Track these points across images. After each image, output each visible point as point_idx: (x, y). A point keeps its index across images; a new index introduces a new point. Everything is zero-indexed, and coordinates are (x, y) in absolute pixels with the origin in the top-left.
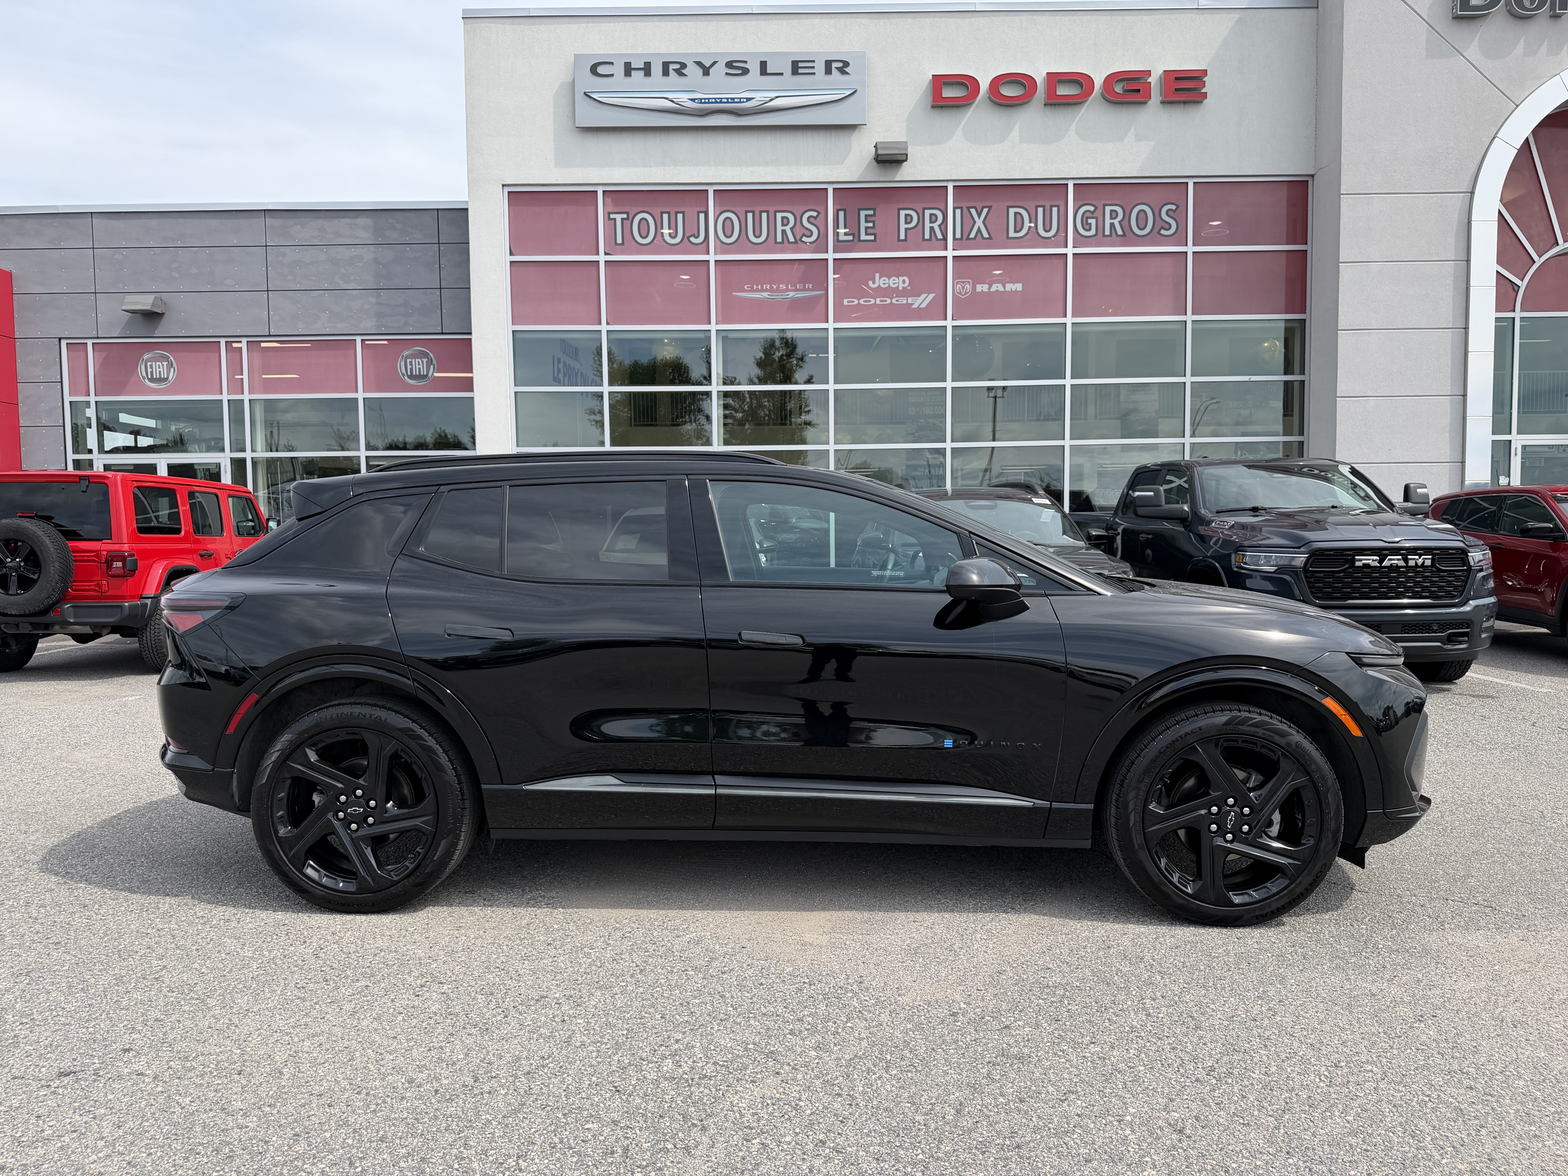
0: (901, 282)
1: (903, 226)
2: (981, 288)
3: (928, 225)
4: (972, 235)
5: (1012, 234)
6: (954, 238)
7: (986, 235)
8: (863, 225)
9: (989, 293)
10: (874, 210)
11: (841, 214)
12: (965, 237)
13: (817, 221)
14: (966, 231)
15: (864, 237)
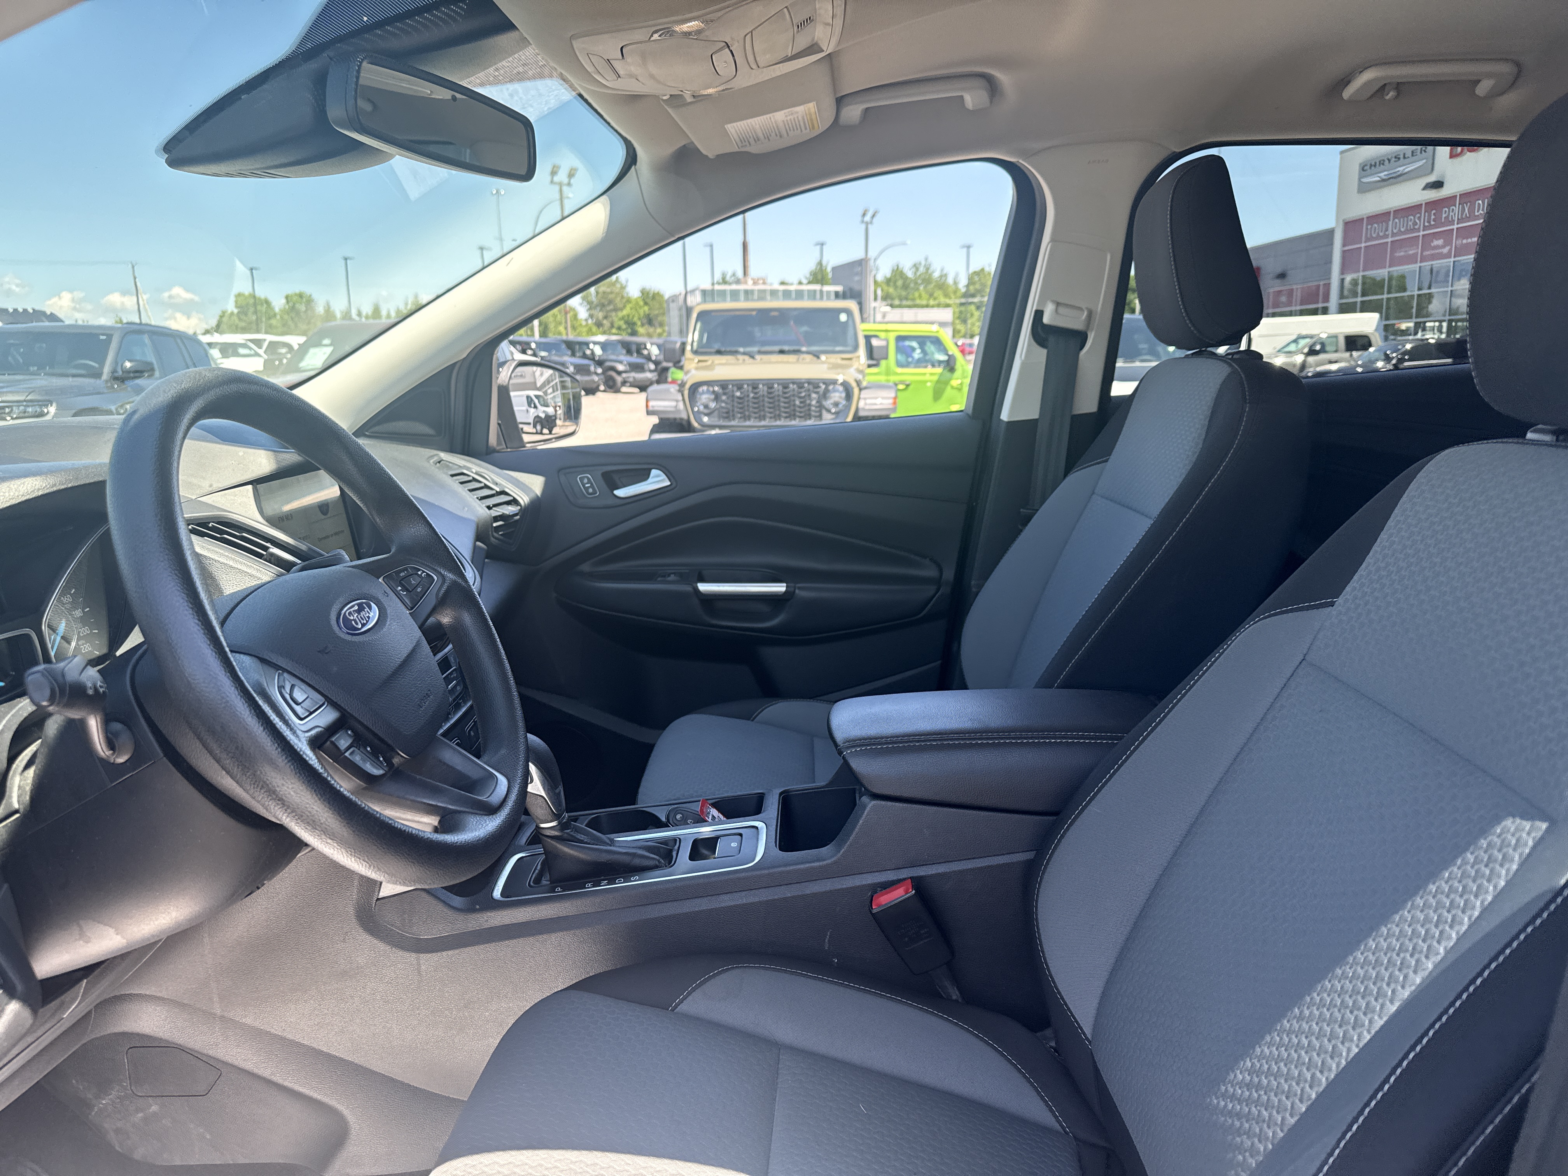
0: (1440, 242)
1: (1444, 216)
2: (1465, 241)
3: (1451, 214)
4: (1464, 216)
5: (1476, 214)
6: (1458, 219)
8: (1433, 217)
9: (1467, 244)
10: (1435, 209)
11: (1427, 214)
12: (1462, 218)
13: (1419, 218)
14: (1462, 215)
15: (1432, 223)
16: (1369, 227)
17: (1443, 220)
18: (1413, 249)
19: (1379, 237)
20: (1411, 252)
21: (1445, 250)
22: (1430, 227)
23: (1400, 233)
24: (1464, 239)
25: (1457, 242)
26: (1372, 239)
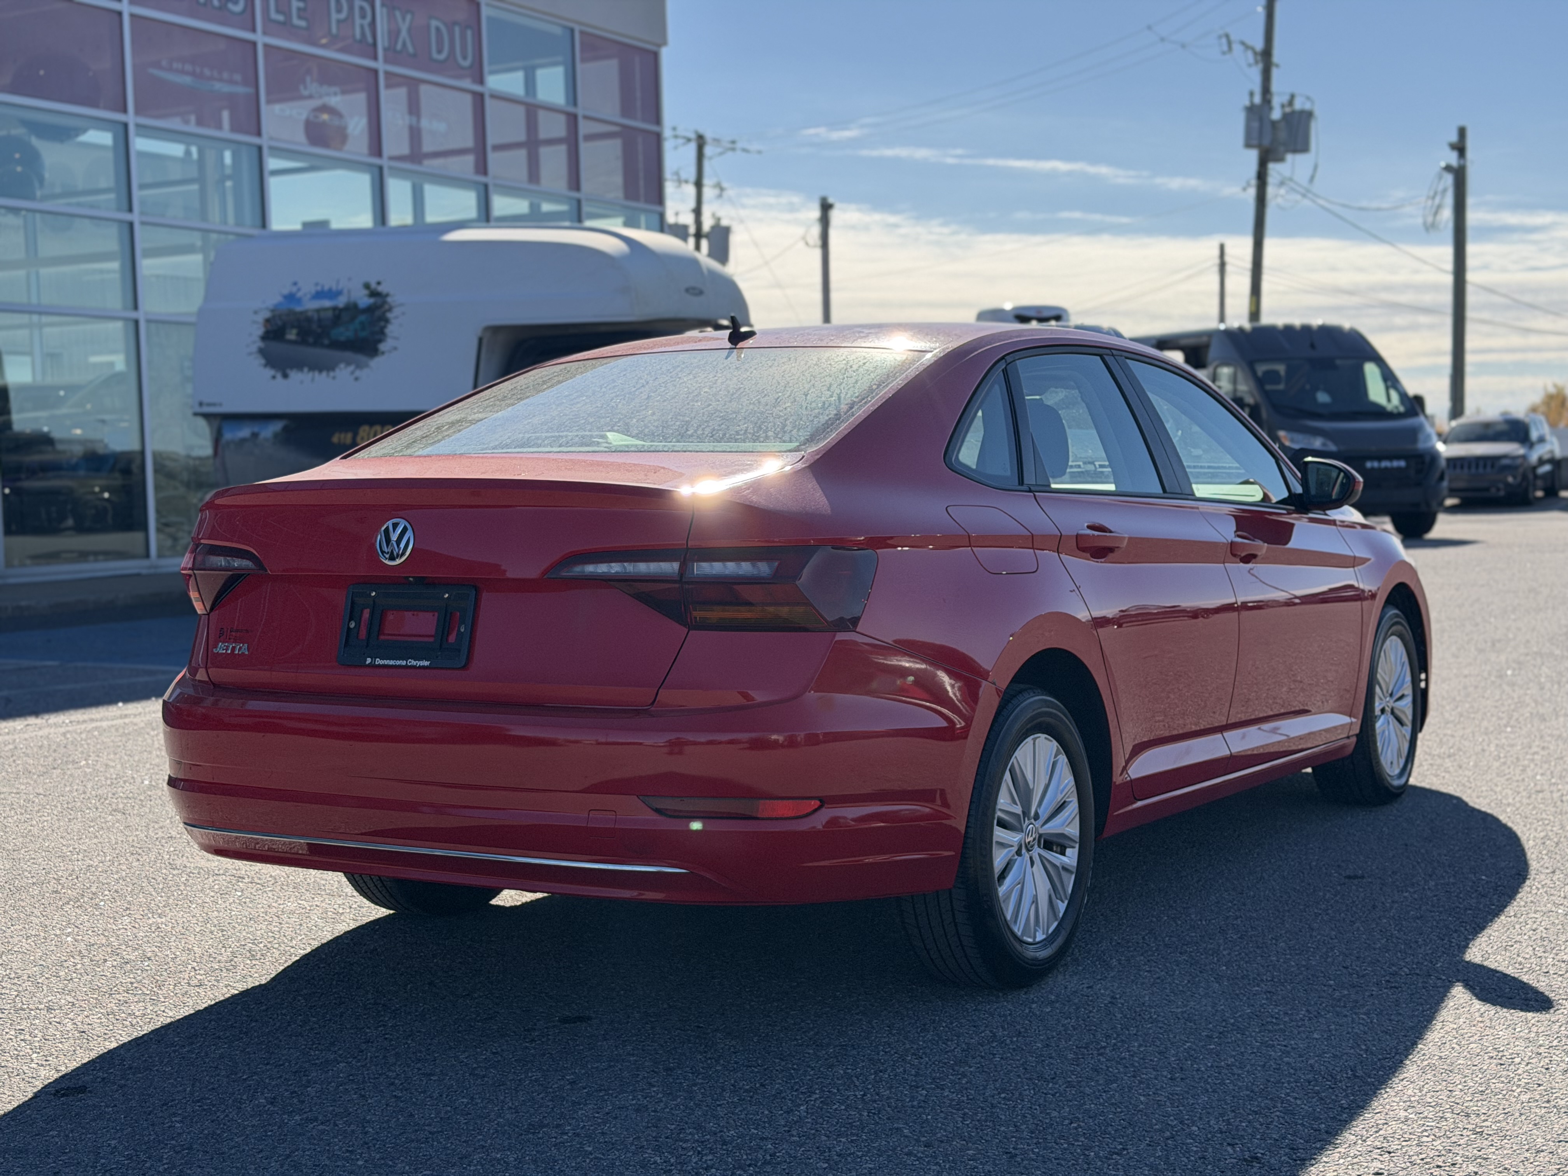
0: (332, 94)
1: (334, 16)
2: (411, 120)
3: (357, 21)
4: (399, 48)
5: (434, 54)
6: (383, 47)
7: (411, 49)
12: (393, 47)
15: (296, 21)
17: (334, 30)
18: (231, 82)
20: (218, 86)
22: (289, 29)
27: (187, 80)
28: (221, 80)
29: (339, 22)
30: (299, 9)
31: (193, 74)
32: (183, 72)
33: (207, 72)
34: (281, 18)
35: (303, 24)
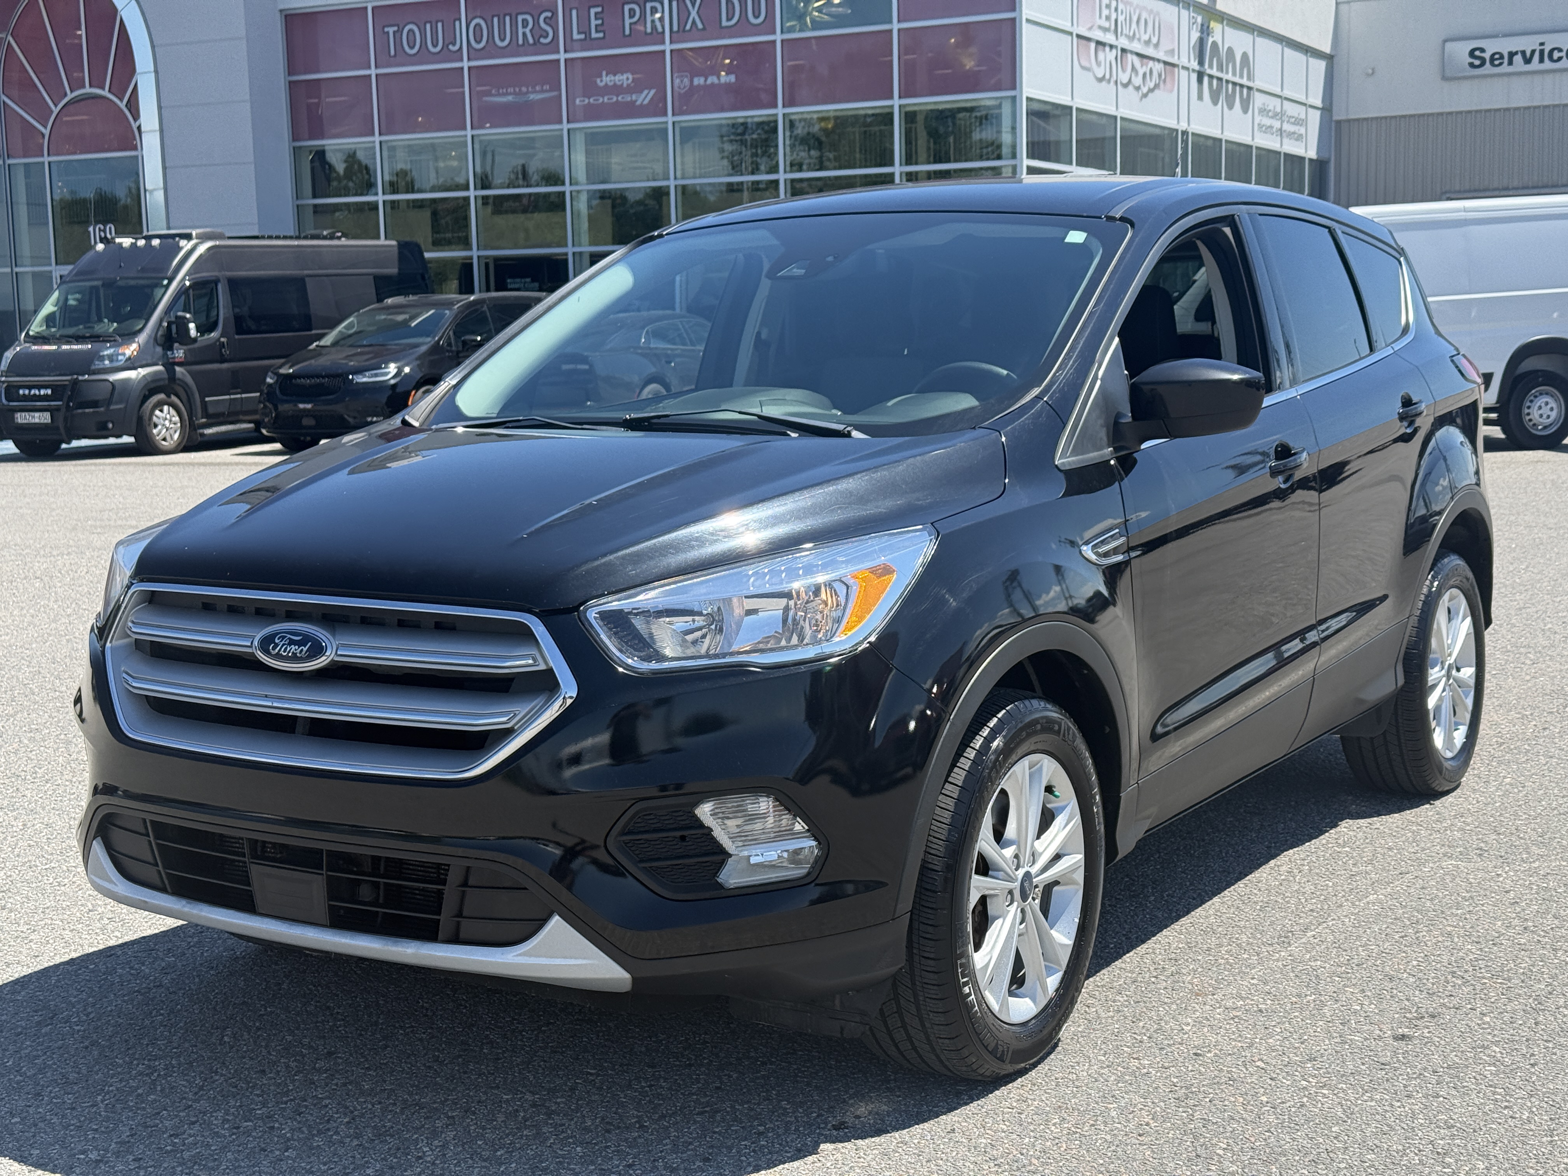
0: (625, 79)
1: (628, 21)
2: (699, 81)
3: (649, 18)
4: (688, 27)
5: (725, 23)
6: (672, 32)
7: (700, 26)
8: (594, 22)
9: (706, 86)
10: (602, 6)
11: (574, 12)
12: (682, 29)
13: (551, 21)
14: (682, 23)
15: (594, 35)
16: (391, 30)
17: (627, 32)
18: (542, 91)
19: (423, 55)
20: (532, 97)
21: (645, 97)
22: (588, 42)
23: (491, 50)
24: (699, 75)
25: (677, 81)
26: (401, 57)
27: (510, 98)
28: (535, 92)
29: (631, 24)
30: (596, 26)
31: (515, 93)
32: (507, 94)
33: (524, 89)
34: (582, 36)
35: (601, 35)
